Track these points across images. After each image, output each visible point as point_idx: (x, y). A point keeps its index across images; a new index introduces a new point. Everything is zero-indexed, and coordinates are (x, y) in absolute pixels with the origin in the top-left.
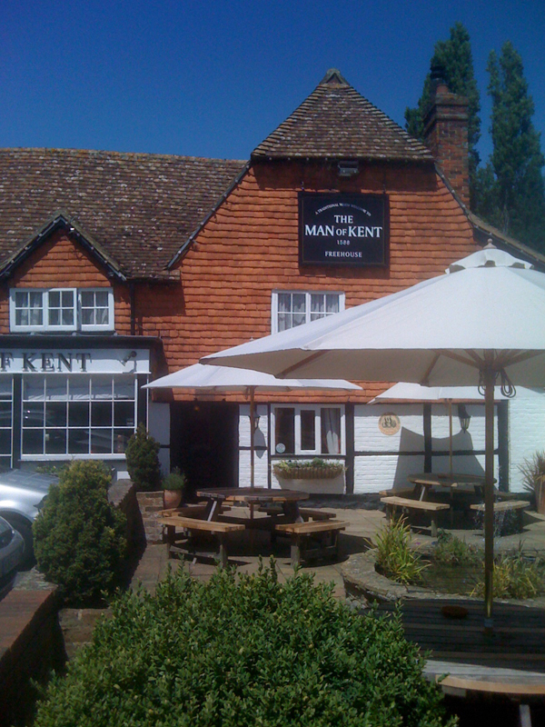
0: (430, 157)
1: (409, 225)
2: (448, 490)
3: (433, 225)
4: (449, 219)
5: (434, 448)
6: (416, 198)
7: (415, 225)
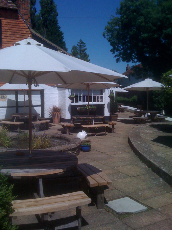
0: (16, 8)
1: (9, 30)
2: (24, 118)
3: (17, 31)
4: (23, 30)
5: (19, 105)
6: (11, 21)
7: (11, 31)
